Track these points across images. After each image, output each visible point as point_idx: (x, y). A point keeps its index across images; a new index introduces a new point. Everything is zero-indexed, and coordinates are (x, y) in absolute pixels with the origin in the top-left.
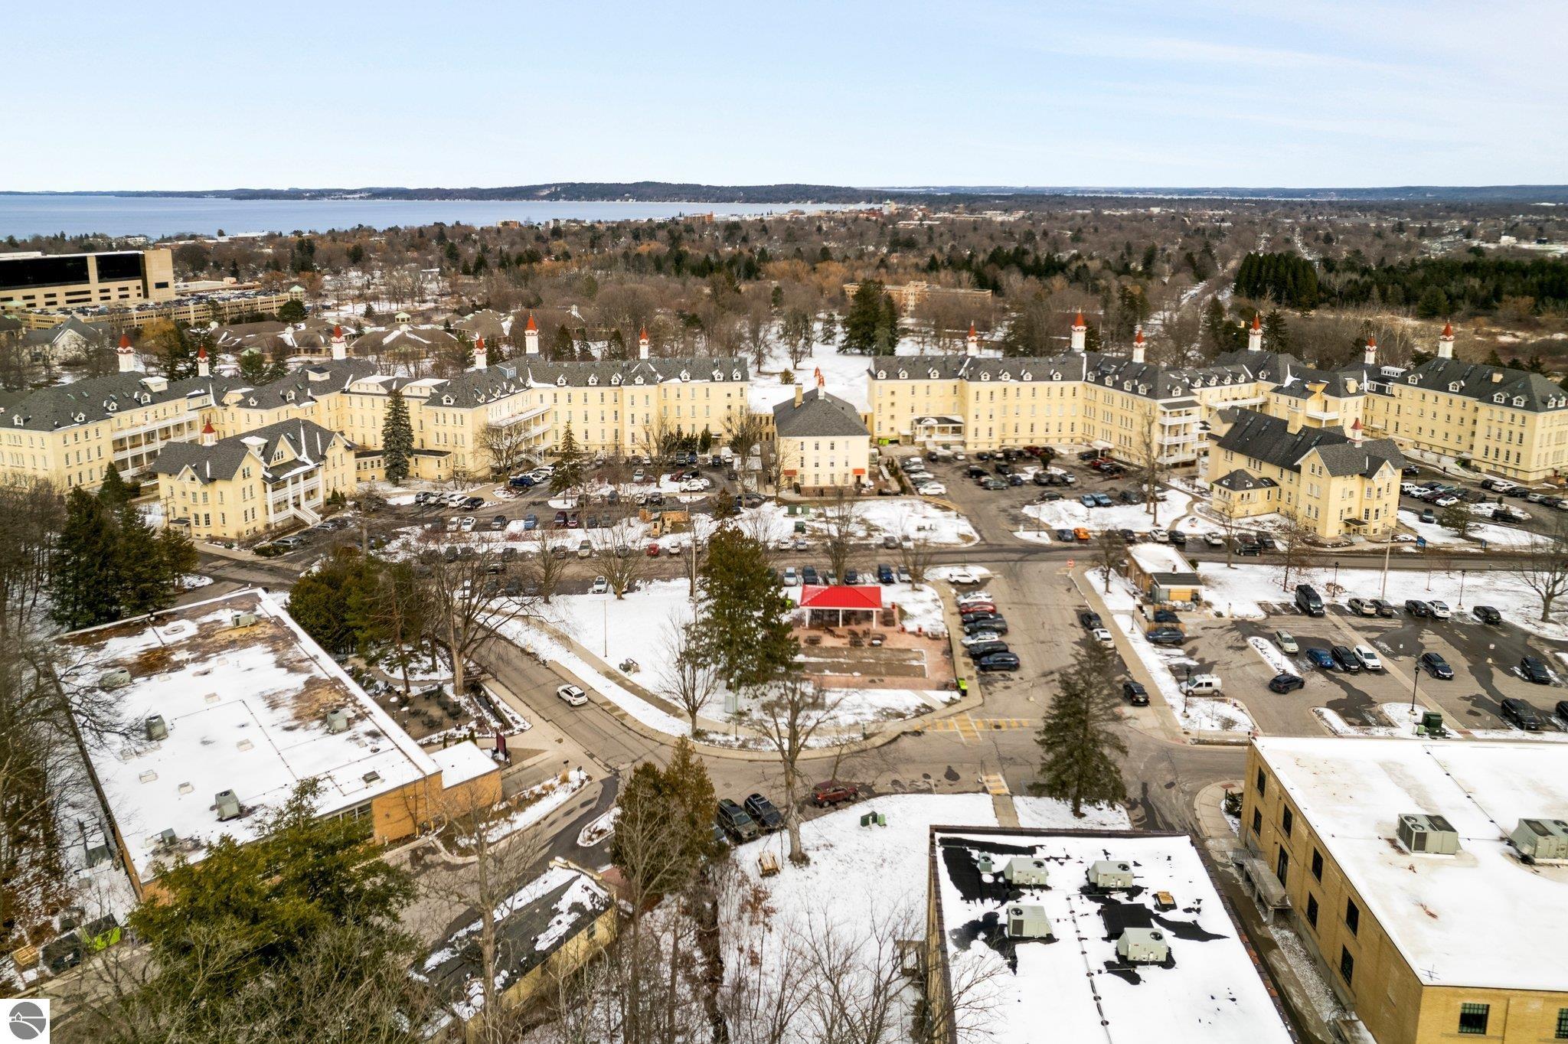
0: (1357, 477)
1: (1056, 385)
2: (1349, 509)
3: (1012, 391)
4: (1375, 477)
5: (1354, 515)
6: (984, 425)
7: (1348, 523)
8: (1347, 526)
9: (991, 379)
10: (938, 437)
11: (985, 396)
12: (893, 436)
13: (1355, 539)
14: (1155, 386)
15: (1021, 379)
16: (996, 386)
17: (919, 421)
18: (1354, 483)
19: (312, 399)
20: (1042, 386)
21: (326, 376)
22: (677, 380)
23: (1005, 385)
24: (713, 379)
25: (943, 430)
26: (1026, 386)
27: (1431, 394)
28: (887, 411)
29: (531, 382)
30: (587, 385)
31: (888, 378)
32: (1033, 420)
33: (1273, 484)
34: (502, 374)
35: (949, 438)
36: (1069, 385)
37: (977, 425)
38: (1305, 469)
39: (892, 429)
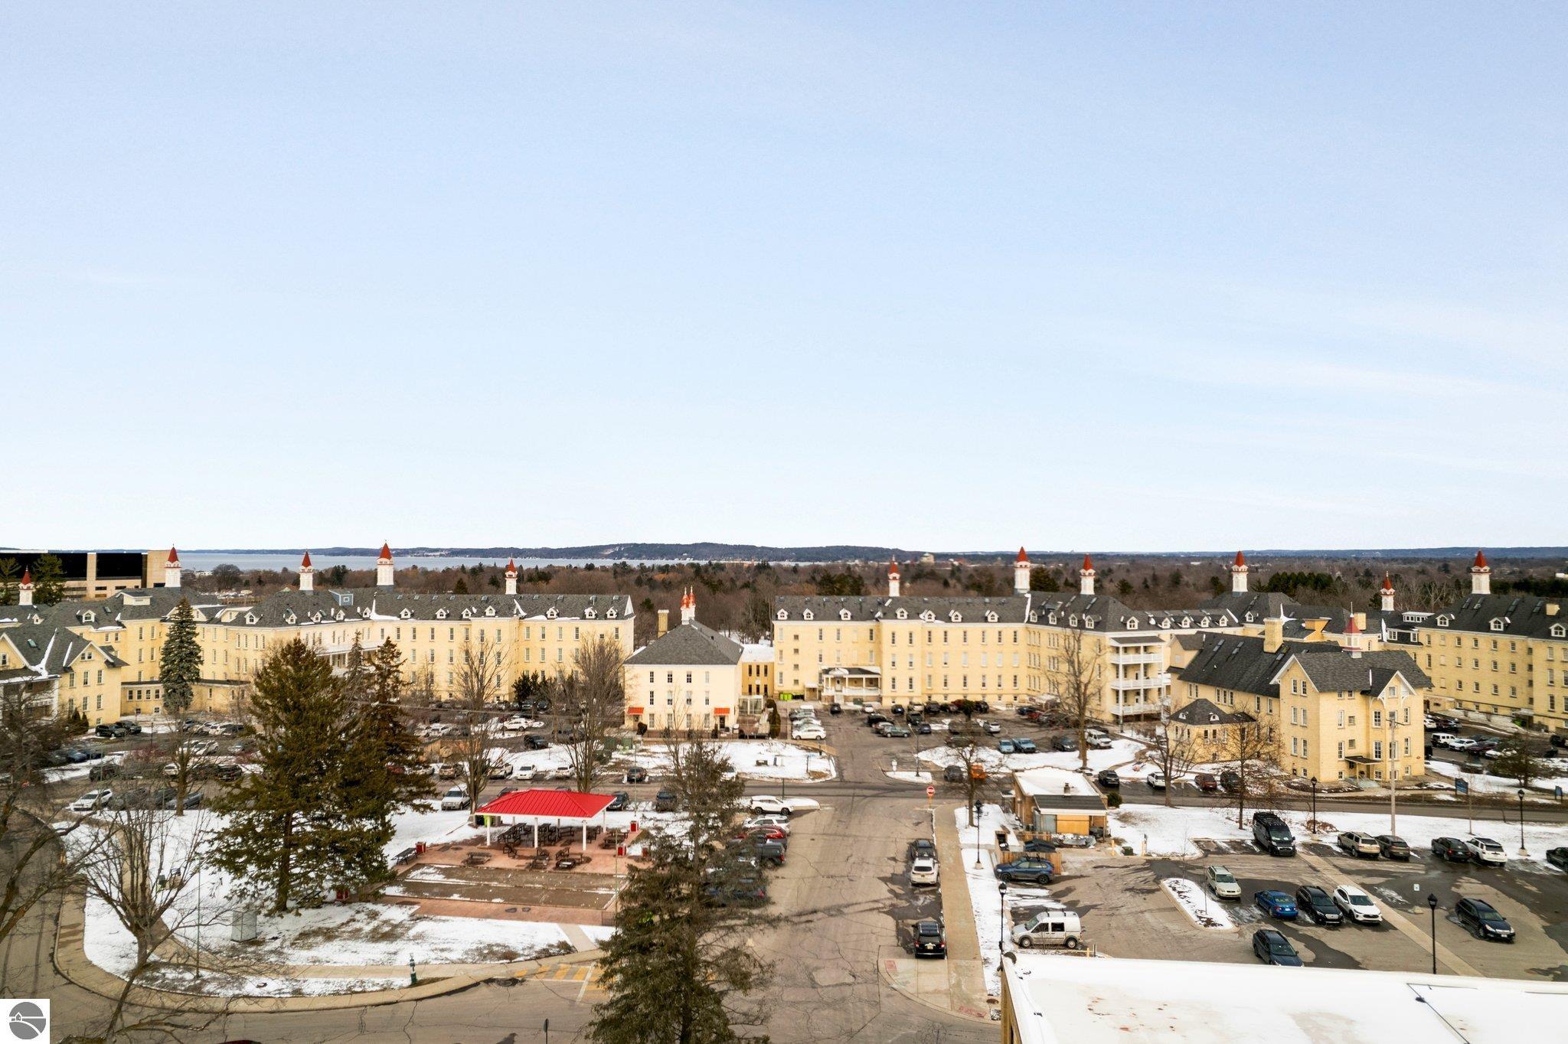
0: (1357, 696)
1: (993, 628)
2: (1352, 742)
3: (938, 636)
4: (1384, 694)
5: (1360, 750)
6: (902, 675)
7: (1351, 762)
8: (1352, 766)
9: (909, 617)
10: (850, 691)
11: (902, 639)
12: (797, 690)
13: (1363, 784)
14: (1105, 618)
15: (949, 620)
16: (914, 625)
17: (827, 672)
18: (1354, 704)
19: (119, 624)
20: (975, 629)
21: (146, 601)
22: (542, 617)
23: (930, 627)
24: (583, 617)
25: (856, 682)
26: (956, 629)
27: (1468, 637)
28: (790, 659)
29: (374, 616)
30: (435, 618)
31: (790, 618)
32: (966, 672)
33: (1247, 718)
34: (334, 601)
35: (863, 692)
36: (1008, 628)
37: (894, 674)
38: (1285, 690)
39: (796, 682)
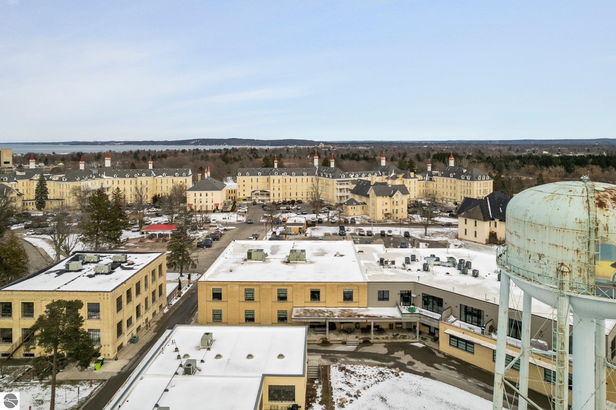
1: (305, 178)
2: (386, 210)
3: (288, 180)
4: (394, 196)
5: (388, 212)
6: (276, 192)
7: (386, 215)
9: (278, 175)
10: (260, 198)
11: (276, 181)
12: (244, 197)
13: (388, 221)
14: (335, 174)
15: (292, 175)
16: (280, 177)
17: (253, 192)
19: (16, 181)
20: (299, 178)
21: (24, 174)
22: (161, 176)
23: (285, 177)
24: (175, 176)
25: (262, 195)
26: (294, 178)
27: (445, 178)
28: (242, 188)
29: (104, 177)
30: (125, 177)
31: (242, 175)
32: (297, 191)
33: (365, 204)
34: (91, 172)
35: (265, 198)
36: (310, 178)
37: (274, 192)
39: (244, 195)
